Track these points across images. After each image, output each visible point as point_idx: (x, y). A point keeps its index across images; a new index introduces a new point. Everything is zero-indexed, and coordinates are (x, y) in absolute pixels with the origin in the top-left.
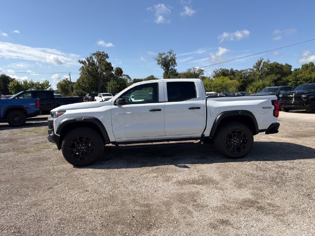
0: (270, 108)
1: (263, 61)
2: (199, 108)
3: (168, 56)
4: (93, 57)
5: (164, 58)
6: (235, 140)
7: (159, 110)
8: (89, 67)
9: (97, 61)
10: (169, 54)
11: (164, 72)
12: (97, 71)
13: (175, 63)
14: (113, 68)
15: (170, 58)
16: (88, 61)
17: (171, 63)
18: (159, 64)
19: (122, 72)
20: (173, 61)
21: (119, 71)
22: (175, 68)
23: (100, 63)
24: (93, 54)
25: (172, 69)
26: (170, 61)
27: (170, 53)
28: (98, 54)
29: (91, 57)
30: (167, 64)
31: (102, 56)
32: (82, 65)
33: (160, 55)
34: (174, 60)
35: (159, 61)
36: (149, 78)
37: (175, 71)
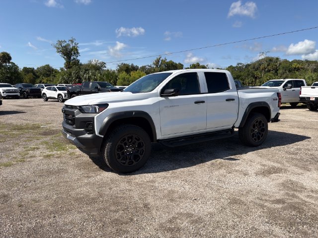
1: (161, 59)
2: (234, 100)
3: (69, 45)
5: (65, 47)
7: (203, 102)
10: (70, 43)
11: (65, 61)
13: (78, 53)
15: (71, 47)
17: (73, 53)
18: (59, 52)
19: (10, 58)
20: (75, 51)
21: (7, 57)
22: (78, 58)
25: (74, 59)
26: (72, 50)
27: (72, 41)
30: (69, 53)
33: (60, 42)
34: (77, 50)
35: (59, 49)
36: (44, 68)
37: (78, 61)
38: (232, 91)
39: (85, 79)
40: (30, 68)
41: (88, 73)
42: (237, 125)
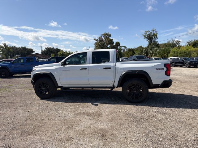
0: (163, 69)
2: (110, 68)
3: (152, 33)
4: (102, 36)
5: (149, 34)
6: (135, 90)
7: (86, 69)
8: (99, 42)
9: (104, 39)
10: (152, 31)
11: (148, 43)
12: (104, 45)
13: (157, 37)
14: (114, 42)
15: (153, 34)
16: (99, 39)
17: (153, 37)
18: (145, 38)
19: (120, 45)
20: (155, 36)
21: (118, 44)
22: (156, 40)
23: (105, 40)
24: (102, 35)
25: (154, 41)
26: (153, 35)
28: (105, 35)
29: (101, 37)
30: (151, 38)
31: (107, 35)
32: (96, 41)
33: (146, 32)
34: (156, 35)
35: (145, 36)
36: (139, 48)
37: (157, 42)
38: (111, 62)
39: (150, 53)
40: (131, 49)
41: (153, 50)
42: (116, 85)
